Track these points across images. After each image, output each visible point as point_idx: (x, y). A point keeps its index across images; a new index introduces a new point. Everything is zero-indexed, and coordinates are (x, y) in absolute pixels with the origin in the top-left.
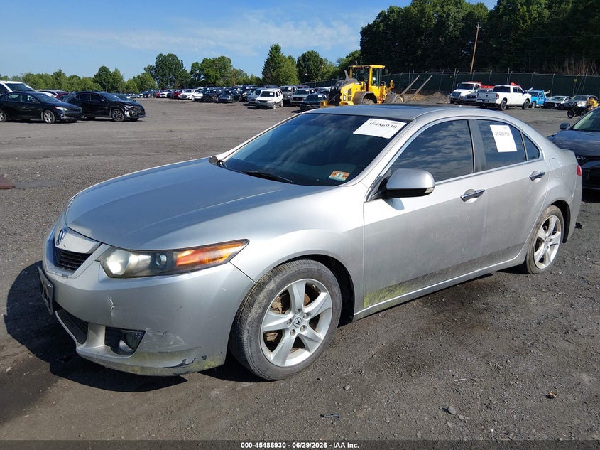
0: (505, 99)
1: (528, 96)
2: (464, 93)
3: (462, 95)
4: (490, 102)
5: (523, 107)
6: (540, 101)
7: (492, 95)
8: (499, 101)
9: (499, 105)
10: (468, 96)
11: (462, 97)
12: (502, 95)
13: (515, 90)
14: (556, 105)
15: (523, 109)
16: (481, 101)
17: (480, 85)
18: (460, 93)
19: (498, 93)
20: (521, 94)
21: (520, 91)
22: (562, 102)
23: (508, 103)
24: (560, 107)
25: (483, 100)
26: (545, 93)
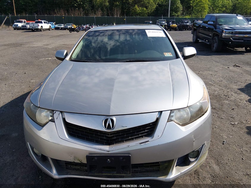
0: (42, 26)
1: (50, 25)
2: (20, 25)
3: (19, 25)
4: (36, 28)
5: (49, 29)
6: (53, 27)
7: (36, 25)
8: (40, 27)
9: (40, 29)
10: (23, 26)
11: (19, 27)
12: (40, 25)
13: (44, 23)
14: (60, 28)
15: (49, 30)
16: (32, 28)
17: (26, 21)
18: (18, 25)
19: (38, 24)
20: (47, 24)
21: (46, 23)
22: (62, 27)
23: (43, 28)
24: (62, 29)
25: (33, 27)
26: (54, 23)
